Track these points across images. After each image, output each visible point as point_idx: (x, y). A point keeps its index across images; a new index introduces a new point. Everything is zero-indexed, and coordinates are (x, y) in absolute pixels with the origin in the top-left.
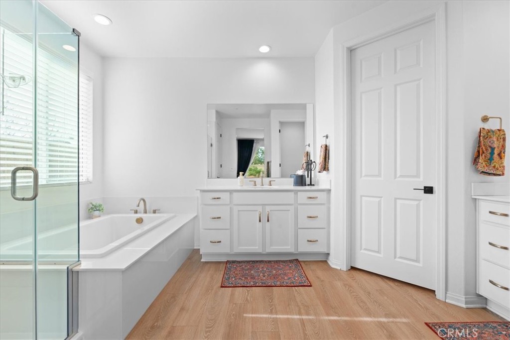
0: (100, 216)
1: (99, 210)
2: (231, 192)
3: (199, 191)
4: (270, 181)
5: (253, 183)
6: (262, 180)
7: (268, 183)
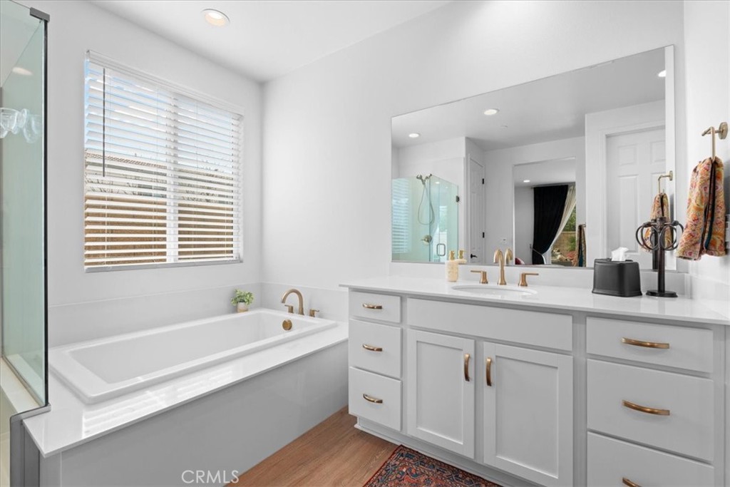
0: (247, 310)
1: (244, 301)
2: (403, 297)
3: (347, 290)
4: (524, 276)
5: (480, 276)
6: (502, 271)
7: (518, 278)
